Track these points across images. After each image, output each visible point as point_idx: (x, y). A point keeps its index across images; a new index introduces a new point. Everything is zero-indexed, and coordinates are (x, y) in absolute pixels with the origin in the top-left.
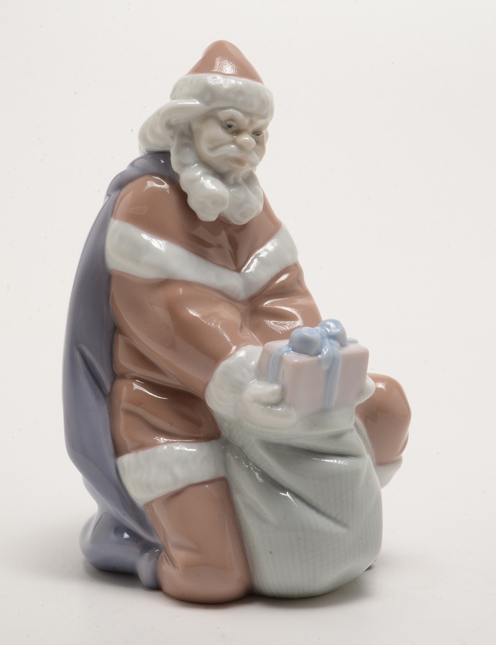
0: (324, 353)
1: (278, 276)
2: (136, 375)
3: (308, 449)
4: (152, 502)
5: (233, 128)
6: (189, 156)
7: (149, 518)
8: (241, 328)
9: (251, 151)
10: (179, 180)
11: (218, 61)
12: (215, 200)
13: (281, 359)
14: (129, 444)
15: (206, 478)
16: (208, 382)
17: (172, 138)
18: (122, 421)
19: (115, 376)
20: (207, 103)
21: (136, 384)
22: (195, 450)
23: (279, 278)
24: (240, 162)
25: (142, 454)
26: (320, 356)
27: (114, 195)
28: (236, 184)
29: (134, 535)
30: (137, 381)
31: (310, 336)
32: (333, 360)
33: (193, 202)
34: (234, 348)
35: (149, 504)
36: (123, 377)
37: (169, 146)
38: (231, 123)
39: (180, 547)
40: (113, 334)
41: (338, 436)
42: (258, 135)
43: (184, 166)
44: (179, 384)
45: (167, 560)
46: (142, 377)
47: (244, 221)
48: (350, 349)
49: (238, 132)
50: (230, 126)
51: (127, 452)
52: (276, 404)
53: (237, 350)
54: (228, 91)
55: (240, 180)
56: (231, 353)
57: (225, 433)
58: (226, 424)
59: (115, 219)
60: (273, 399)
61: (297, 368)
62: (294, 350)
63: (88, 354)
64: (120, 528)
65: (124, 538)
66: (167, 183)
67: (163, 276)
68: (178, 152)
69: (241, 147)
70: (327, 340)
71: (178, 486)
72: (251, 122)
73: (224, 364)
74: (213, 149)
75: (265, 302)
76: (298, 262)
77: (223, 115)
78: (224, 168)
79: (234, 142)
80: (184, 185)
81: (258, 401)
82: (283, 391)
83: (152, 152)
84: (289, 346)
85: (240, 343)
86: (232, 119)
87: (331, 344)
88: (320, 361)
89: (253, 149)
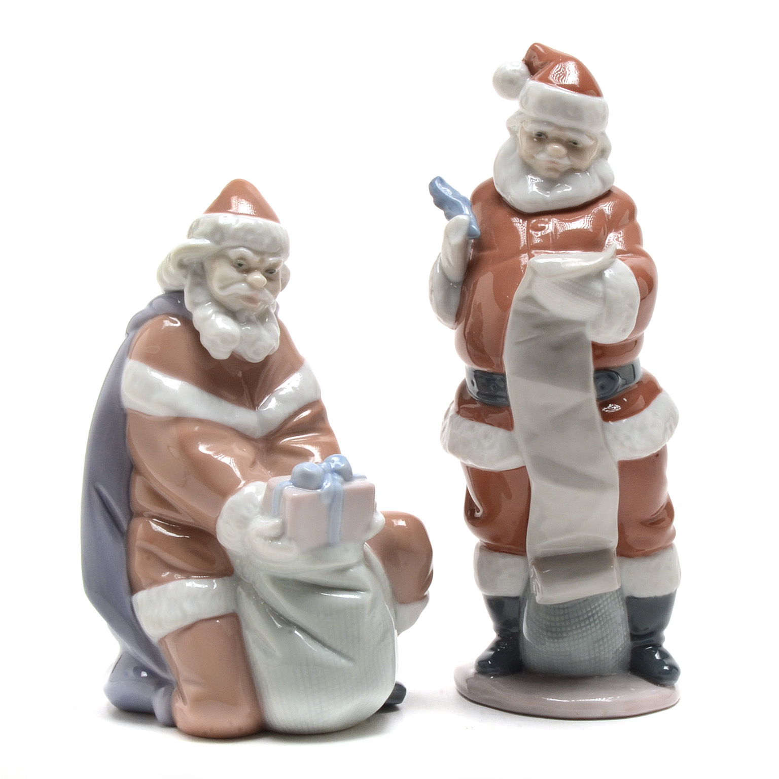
0: (324, 487)
1: (297, 413)
2: (152, 513)
3: (314, 583)
4: (165, 637)
5: (243, 267)
6: (201, 296)
7: (163, 655)
8: (253, 463)
9: (263, 289)
10: (192, 318)
11: (234, 200)
12: (225, 338)
13: (281, 492)
14: (144, 582)
15: (216, 614)
16: (217, 518)
17: (185, 277)
18: (137, 559)
19: (132, 514)
20: (218, 243)
21: (154, 523)
22: (207, 586)
23: (298, 415)
24: (251, 300)
25: (155, 590)
26: (319, 490)
27: (131, 334)
28: (249, 321)
29: (151, 674)
30: (155, 520)
31: (311, 471)
32: (334, 495)
33: (204, 341)
34: (243, 482)
35: (162, 640)
36: (140, 515)
37: (183, 286)
38: (242, 262)
39: (190, 682)
40: (130, 473)
41: (343, 570)
42: (271, 273)
43: (196, 305)
44: (192, 521)
45: (179, 697)
46: (157, 515)
47: (258, 359)
48: (356, 484)
49: (248, 271)
50: (240, 265)
51: (142, 589)
52: (277, 538)
53: (244, 485)
54: (237, 230)
55: (253, 317)
56: (239, 487)
57: (238, 570)
58: (238, 561)
59: (130, 358)
60: (274, 533)
61: (297, 502)
62: (294, 485)
63: (105, 492)
64: (139, 668)
65: (142, 676)
66: (181, 322)
67: (174, 414)
68: (191, 291)
69: (252, 286)
70: (330, 475)
71: (188, 622)
72: (262, 261)
73: (232, 499)
74: (223, 288)
75: (283, 440)
76: (320, 398)
77: (233, 254)
78: (236, 306)
79: (244, 281)
80: (197, 324)
81: (260, 535)
82: (283, 526)
83: (169, 291)
84: (290, 481)
85: (249, 480)
86: (242, 258)
87: (334, 479)
88: (319, 495)
89: (264, 286)
